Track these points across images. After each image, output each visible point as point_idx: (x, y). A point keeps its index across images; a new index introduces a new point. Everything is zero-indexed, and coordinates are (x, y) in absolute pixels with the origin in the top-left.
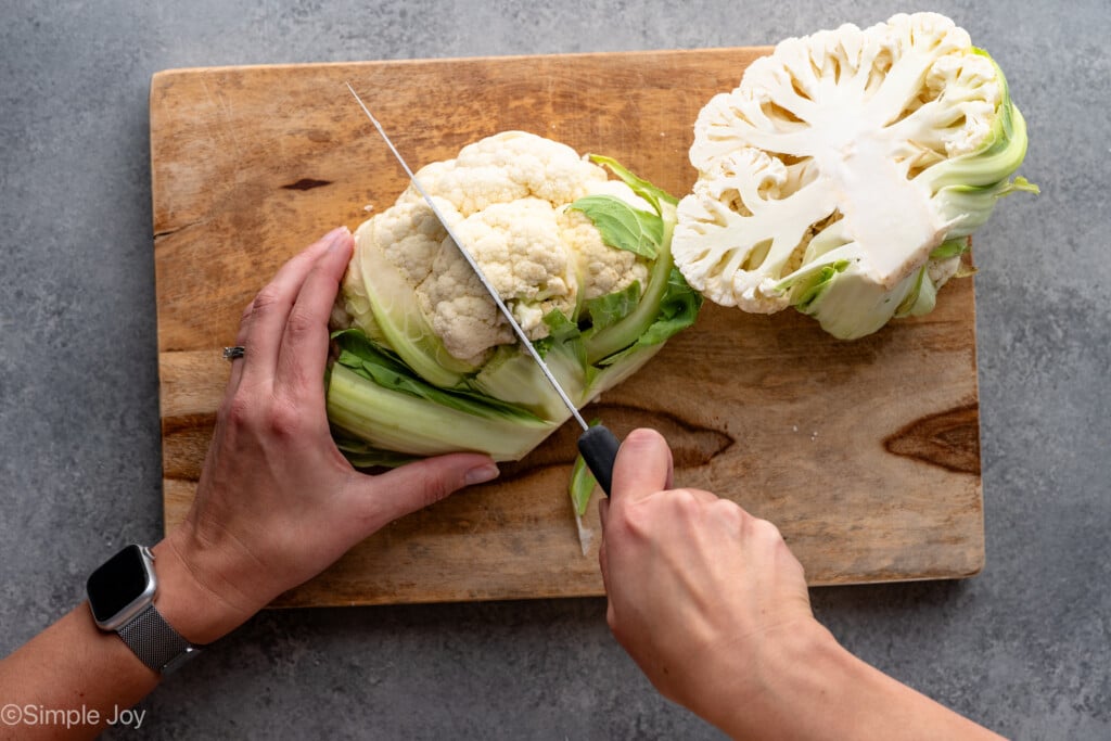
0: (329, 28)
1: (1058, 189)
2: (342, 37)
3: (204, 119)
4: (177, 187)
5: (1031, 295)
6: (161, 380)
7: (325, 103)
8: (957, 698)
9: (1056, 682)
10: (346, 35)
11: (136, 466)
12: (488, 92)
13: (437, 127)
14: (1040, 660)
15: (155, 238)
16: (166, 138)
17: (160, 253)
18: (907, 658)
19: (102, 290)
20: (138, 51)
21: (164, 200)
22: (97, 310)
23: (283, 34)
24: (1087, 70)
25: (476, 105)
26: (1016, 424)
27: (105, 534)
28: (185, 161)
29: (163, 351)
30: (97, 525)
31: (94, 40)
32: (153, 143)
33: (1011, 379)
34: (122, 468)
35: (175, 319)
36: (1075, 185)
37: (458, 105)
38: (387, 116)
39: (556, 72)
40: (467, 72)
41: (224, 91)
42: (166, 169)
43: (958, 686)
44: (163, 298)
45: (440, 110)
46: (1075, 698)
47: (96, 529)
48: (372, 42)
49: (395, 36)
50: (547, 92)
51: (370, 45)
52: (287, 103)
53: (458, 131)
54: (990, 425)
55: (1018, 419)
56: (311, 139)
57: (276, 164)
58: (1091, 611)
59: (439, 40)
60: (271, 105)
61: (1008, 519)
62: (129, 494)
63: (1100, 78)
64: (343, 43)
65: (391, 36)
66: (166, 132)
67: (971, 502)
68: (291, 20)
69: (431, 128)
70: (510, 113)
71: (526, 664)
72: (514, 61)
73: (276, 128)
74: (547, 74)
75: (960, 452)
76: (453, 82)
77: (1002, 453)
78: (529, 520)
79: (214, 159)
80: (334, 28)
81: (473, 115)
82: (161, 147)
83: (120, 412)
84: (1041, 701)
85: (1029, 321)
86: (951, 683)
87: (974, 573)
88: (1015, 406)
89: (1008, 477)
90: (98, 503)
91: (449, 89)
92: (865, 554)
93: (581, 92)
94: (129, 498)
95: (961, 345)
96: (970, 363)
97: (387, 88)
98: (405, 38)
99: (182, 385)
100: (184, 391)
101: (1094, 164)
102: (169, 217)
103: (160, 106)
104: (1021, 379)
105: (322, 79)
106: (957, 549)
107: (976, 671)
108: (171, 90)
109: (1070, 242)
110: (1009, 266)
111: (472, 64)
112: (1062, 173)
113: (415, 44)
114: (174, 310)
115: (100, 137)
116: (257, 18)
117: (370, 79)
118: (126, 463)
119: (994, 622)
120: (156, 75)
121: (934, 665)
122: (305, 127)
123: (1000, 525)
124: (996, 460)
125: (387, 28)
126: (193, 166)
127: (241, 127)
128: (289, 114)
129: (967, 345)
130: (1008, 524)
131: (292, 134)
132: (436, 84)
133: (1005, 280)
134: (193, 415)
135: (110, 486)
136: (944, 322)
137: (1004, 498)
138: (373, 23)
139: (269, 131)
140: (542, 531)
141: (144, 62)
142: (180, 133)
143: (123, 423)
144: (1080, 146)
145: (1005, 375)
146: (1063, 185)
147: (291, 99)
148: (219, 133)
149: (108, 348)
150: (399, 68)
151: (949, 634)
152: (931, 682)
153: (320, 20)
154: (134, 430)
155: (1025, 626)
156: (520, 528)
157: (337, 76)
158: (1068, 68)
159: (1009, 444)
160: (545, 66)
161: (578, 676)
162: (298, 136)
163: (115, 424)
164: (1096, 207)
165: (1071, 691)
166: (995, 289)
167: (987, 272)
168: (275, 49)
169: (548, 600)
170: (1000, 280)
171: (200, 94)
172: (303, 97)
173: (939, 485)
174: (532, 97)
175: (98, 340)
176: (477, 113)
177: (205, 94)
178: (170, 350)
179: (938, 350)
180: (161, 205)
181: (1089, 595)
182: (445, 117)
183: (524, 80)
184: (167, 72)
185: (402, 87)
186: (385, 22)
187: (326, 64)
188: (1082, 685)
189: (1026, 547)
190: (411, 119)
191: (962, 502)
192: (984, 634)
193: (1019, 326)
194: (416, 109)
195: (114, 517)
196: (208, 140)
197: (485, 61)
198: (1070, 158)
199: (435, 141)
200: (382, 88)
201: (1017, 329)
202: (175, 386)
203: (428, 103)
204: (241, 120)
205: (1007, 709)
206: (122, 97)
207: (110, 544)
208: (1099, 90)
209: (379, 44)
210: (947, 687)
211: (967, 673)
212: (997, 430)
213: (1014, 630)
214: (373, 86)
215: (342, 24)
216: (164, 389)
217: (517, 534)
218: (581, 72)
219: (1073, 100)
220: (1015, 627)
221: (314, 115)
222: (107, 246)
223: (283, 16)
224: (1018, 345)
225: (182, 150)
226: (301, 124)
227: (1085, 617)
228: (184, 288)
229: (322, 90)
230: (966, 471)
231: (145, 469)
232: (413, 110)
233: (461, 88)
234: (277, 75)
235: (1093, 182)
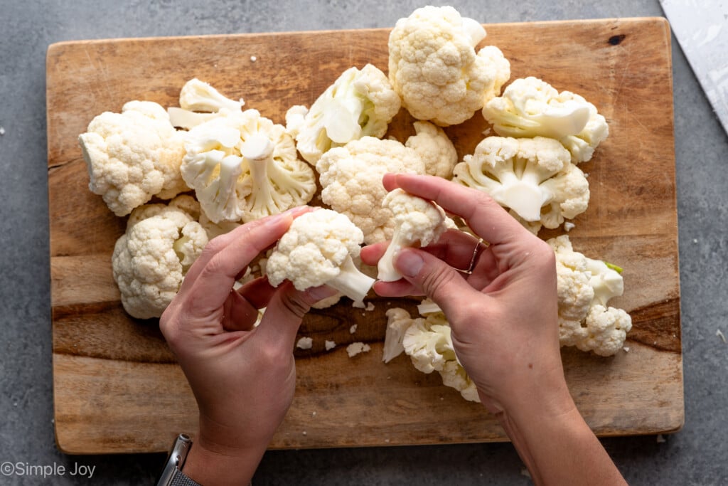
0: (186, 11)
2: (196, 18)
3: (87, 79)
4: (66, 131)
5: (724, 215)
6: (52, 278)
7: (179, 66)
10: (199, 16)
11: (36, 344)
12: (303, 58)
13: (264, 85)
15: (49, 169)
16: (58, 93)
17: (53, 181)
19: (12, 211)
20: (42, 29)
21: (56, 141)
22: (8, 226)
23: (152, 16)
25: (294, 68)
26: (712, 315)
27: (13, 397)
28: (73, 112)
29: (53, 256)
30: (7, 389)
31: (10, 20)
32: (48, 97)
33: (709, 280)
34: (26, 346)
35: (63, 231)
37: (280, 68)
38: (225, 77)
39: (355, 43)
40: (288, 43)
41: (103, 58)
42: (58, 117)
44: (54, 215)
45: (266, 72)
47: (6, 393)
48: (219, 21)
49: (237, 17)
50: (348, 58)
51: (218, 25)
52: (150, 66)
53: (280, 88)
54: (692, 316)
55: (714, 311)
56: (168, 94)
59: (270, 20)
60: (137, 69)
61: (706, 389)
62: (31, 366)
64: (197, 23)
65: (233, 18)
66: (58, 89)
67: (674, 374)
69: (259, 86)
70: (319, 74)
72: (324, 35)
73: (142, 86)
74: (348, 44)
75: (665, 335)
76: (276, 51)
77: (701, 337)
78: (332, 386)
79: (94, 110)
80: (191, 12)
81: (292, 76)
82: (54, 101)
83: (26, 303)
85: (723, 236)
87: (676, 429)
88: (711, 301)
89: (706, 356)
90: (7, 372)
91: (274, 56)
92: (590, 414)
93: (374, 58)
94: (31, 370)
95: (666, 252)
96: (673, 267)
97: (227, 55)
98: (244, 19)
99: (68, 282)
100: (69, 286)
102: (60, 154)
103: (54, 70)
104: (716, 280)
105: (177, 49)
106: (663, 411)
108: (63, 57)
110: (707, 193)
111: (291, 37)
113: (251, 24)
114: (62, 224)
115: (12, 94)
117: (214, 48)
118: (29, 342)
120: (51, 46)
122: (163, 85)
123: (699, 393)
124: (696, 343)
125: (231, 11)
126: (78, 115)
127: (115, 85)
128: (152, 75)
129: (671, 253)
130: (706, 393)
131: (154, 91)
132: (264, 52)
133: (704, 204)
134: (76, 305)
135: (17, 360)
136: (654, 235)
137: (702, 372)
138: (220, 7)
139: (136, 88)
140: (341, 395)
141: (47, 37)
142: (69, 90)
143: (27, 312)
145: (704, 278)
148: (98, 90)
149: (17, 254)
150: (236, 40)
151: (659, 478)
153: (179, 6)
154: (35, 317)
155: (718, 473)
156: (324, 393)
157: (188, 46)
159: (707, 330)
160: (347, 38)
162: (158, 92)
163: (21, 313)
166: (696, 211)
167: (690, 197)
168: (145, 28)
169: (349, 449)
170: (701, 204)
171: (84, 60)
172: (163, 63)
173: (649, 361)
174: (337, 62)
175: (9, 249)
176: (294, 74)
177: (87, 60)
178: (59, 255)
179: (648, 257)
180: (54, 144)
182: (269, 77)
183: (331, 49)
184: (60, 44)
185: (237, 55)
186: (229, 6)
187: (180, 37)
189: (720, 411)
190: (244, 79)
191: (667, 374)
192: (687, 477)
193: (715, 240)
194: (249, 71)
195: (20, 383)
196: (90, 95)
197: (301, 34)
199: (263, 95)
200: (222, 55)
201: (713, 241)
202: (62, 282)
203: (257, 67)
204: (115, 80)
206: (30, 64)
207: (16, 404)
209: (224, 23)
212: (697, 320)
213: (710, 475)
214: (216, 54)
215: (197, 8)
216: (54, 285)
217: (322, 397)
218: (374, 43)
220: (711, 473)
221: (171, 76)
222: (17, 178)
224: (714, 254)
225: (70, 103)
226: (160, 83)
228: (70, 208)
229: (177, 57)
230: (671, 351)
231: (43, 348)
232: (246, 72)
233: (283, 55)
234: (143, 46)
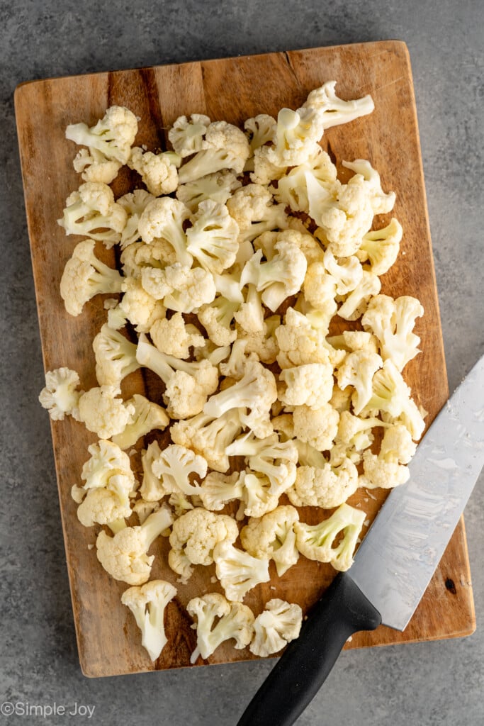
0: (472, 112)
1: (389, 655)
4: (323, 65)
6: (181, 65)
7: (393, 169)
8: (11, 602)
9: (27, 675)
14: (43, 662)
15: (284, 52)
16: (358, 54)
17: (273, 57)
18: (38, 564)
21: (313, 57)
24: (479, 671)
29: (201, 65)
32: (354, 46)
35: (226, 72)
36: (393, 667)
39: (429, 336)
40: (424, 272)
42: (336, 57)
43: (20, 602)
44: (241, 61)
46: (16, 689)
49: (470, 161)
51: (461, 143)
57: (346, 136)
58: (80, 697)
59: (469, 193)
60: (388, 129)
63: (473, 682)
65: (469, 158)
66: (363, 54)
67: (136, 665)
68: (476, 84)
71: (15, 285)
73: (372, 135)
74: (427, 330)
75: (172, 653)
76: (416, 261)
80: (472, 116)
82: (351, 51)
84: (12, 664)
86: (21, 597)
91: (411, 259)
98: (468, 168)
99: (177, 80)
100: (174, 82)
101: (409, 680)
102: (300, 61)
103: (381, 48)
107: (32, 615)
108: (394, 56)
109: (351, 667)
112: (401, 657)
113: (464, 176)
114: (233, 70)
116: (476, 59)
119: (68, 626)
120: (403, 43)
121: (34, 584)
122: (374, 156)
125: (475, 155)
128: (383, 144)
131: (368, 147)
134: (157, 90)
138: (478, 144)
142: (363, 64)
144: (422, 669)
146: (392, 659)
147: (394, 144)
152: (21, 583)
153: (477, 105)
157: (414, 176)
158: (479, 658)
161: (9, 324)
162: (367, 151)
164: (378, 684)
165: (21, 686)
178: (203, 69)
180: (309, 55)
181: (93, 695)
184: (407, 52)
186: (479, 153)
187: (422, 167)
188: (26, 694)
196: (359, 86)
198: (412, 662)
202: (177, 75)
205: (5, 640)
208: (465, 681)
209: (463, 150)
210: (19, 595)
211: (30, 609)
215: (476, 121)
216: (174, 67)
219: (456, 662)
221: (384, 161)
223: (478, 78)
225: (350, 67)
227: (75, 692)
228: (249, 76)
229: (402, 165)
233: (412, 268)
235: (396, 680)
